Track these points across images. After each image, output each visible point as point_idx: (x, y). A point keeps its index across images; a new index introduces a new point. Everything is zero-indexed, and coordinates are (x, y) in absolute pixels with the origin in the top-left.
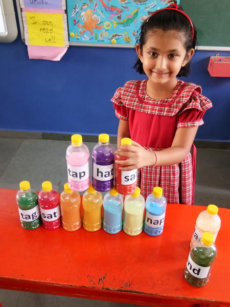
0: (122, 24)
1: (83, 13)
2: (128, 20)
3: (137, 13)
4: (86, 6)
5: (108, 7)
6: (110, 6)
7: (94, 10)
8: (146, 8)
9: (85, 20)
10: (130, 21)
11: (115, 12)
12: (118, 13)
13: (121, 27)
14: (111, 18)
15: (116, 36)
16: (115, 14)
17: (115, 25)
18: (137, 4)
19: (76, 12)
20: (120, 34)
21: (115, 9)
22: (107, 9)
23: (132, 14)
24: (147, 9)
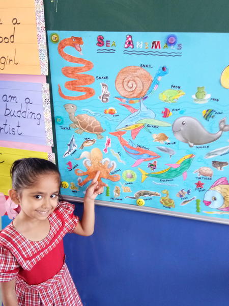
0: (157, 176)
1: (84, 154)
2: (170, 171)
3: (188, 162)
4: (91, 143)
5: (132, 148)
6: (135, 146)
7: (106, 150)
8: (209, 154)
9: (89, 164)
10: (173, 174)
11: (145, 156)
12: (151, 159)
13: (156, 182)
14: (135, 165)
15: (144, 194)
16: (145, 160)
17: (144, 177)
18: (191, 146)
19: (72, 151)
20: (153, 192)
21: (145, 152)
22: (130, 151)
23: (179, 163)
24: (211, 157)
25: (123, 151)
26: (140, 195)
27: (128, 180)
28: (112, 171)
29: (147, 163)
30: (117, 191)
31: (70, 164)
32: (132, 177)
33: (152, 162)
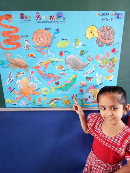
0: (60, 89)
1: (18, 81)
2: (66, 85)
4: (21, 75)
5: (45, 75)
6: (47, 74)
7: (31, 78)
8: (84, 74)
9: (21, 87)
10: (68, 86)
11: (53, 78)
12: (56, 80)
13: (60, 92)
14: (48, 84)
15: (54, 100)
16: (53, 81)
17: (53, 90)
18: (75, 71)
19: (11, 81)
20: (59, 98)
21: (52, 76)
22: (44, 76)
23: (70, 80)
24: (85, 75)
25: (40, 77)
26: (52, 101)
27: (45, 93)
28: (35, 89)
29: (54, 82)
30: (39, 100)
31: (10, 88)
32: (46, 91)
33: (57, 81)
